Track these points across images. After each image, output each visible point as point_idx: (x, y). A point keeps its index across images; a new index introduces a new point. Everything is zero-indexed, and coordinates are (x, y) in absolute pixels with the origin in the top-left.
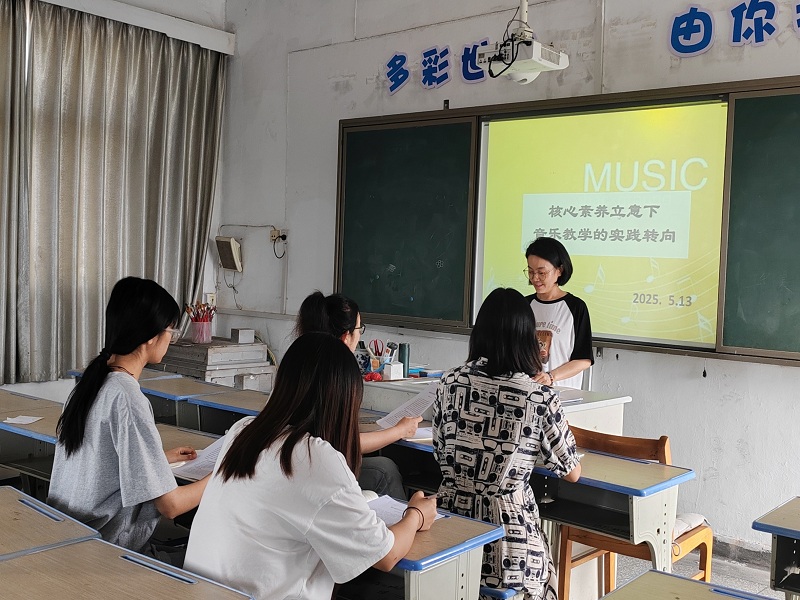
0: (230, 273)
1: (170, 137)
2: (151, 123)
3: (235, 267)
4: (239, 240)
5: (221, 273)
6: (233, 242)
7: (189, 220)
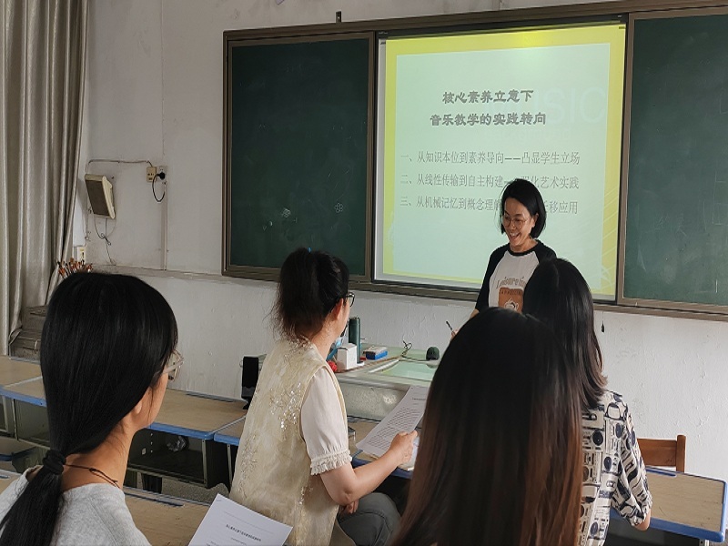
0: (101, 220)
1: (30, 46)
2: (8, 25)
3: (107, 213)
4: (111, 179)
5: (91, 221)
6: (104, 181)
7: (55, 153)
